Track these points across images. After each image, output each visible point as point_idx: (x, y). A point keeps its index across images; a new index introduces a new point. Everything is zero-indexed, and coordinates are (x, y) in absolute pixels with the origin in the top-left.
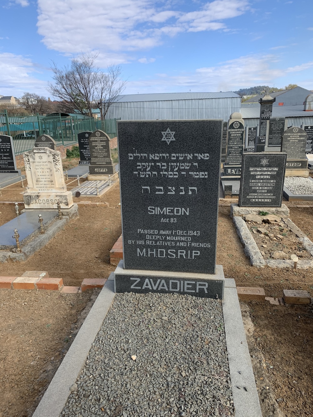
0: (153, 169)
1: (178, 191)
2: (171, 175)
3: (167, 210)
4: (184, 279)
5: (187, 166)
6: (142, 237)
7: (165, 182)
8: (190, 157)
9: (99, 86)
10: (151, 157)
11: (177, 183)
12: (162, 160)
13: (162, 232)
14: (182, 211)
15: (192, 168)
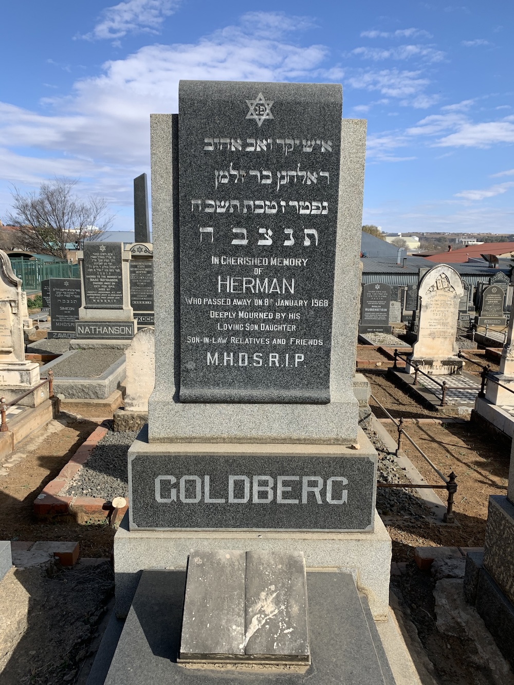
0: (61, 294)
1: (70, 301)
2: (68, 296)
3: (66, 308)
4: (73, 333)
5: (73, 293)
6: (58, 318)
7: (66, 298)
8: (74, 290)
9: (77, 221)
10: (61, 290)
11: (70, 299)
12: (65, 291)
13: (65, 316)
14: (72, 309)
15: (75, 294)
